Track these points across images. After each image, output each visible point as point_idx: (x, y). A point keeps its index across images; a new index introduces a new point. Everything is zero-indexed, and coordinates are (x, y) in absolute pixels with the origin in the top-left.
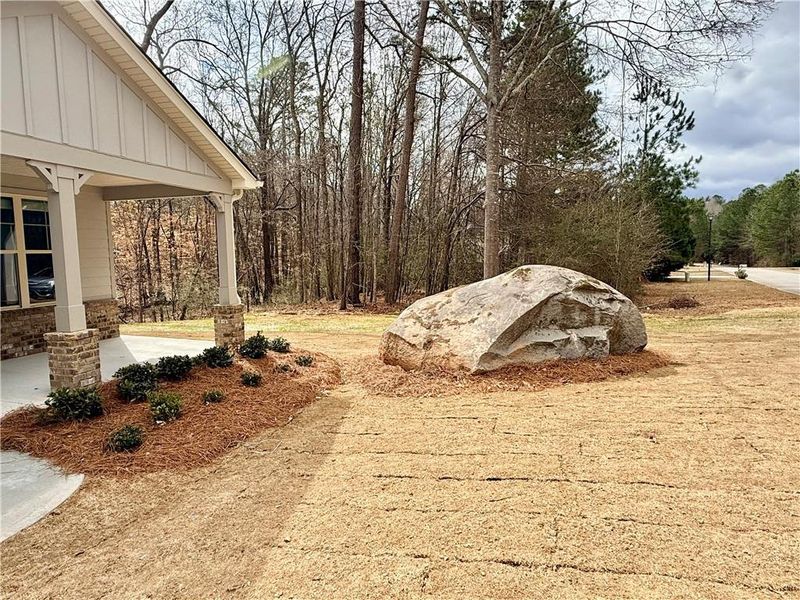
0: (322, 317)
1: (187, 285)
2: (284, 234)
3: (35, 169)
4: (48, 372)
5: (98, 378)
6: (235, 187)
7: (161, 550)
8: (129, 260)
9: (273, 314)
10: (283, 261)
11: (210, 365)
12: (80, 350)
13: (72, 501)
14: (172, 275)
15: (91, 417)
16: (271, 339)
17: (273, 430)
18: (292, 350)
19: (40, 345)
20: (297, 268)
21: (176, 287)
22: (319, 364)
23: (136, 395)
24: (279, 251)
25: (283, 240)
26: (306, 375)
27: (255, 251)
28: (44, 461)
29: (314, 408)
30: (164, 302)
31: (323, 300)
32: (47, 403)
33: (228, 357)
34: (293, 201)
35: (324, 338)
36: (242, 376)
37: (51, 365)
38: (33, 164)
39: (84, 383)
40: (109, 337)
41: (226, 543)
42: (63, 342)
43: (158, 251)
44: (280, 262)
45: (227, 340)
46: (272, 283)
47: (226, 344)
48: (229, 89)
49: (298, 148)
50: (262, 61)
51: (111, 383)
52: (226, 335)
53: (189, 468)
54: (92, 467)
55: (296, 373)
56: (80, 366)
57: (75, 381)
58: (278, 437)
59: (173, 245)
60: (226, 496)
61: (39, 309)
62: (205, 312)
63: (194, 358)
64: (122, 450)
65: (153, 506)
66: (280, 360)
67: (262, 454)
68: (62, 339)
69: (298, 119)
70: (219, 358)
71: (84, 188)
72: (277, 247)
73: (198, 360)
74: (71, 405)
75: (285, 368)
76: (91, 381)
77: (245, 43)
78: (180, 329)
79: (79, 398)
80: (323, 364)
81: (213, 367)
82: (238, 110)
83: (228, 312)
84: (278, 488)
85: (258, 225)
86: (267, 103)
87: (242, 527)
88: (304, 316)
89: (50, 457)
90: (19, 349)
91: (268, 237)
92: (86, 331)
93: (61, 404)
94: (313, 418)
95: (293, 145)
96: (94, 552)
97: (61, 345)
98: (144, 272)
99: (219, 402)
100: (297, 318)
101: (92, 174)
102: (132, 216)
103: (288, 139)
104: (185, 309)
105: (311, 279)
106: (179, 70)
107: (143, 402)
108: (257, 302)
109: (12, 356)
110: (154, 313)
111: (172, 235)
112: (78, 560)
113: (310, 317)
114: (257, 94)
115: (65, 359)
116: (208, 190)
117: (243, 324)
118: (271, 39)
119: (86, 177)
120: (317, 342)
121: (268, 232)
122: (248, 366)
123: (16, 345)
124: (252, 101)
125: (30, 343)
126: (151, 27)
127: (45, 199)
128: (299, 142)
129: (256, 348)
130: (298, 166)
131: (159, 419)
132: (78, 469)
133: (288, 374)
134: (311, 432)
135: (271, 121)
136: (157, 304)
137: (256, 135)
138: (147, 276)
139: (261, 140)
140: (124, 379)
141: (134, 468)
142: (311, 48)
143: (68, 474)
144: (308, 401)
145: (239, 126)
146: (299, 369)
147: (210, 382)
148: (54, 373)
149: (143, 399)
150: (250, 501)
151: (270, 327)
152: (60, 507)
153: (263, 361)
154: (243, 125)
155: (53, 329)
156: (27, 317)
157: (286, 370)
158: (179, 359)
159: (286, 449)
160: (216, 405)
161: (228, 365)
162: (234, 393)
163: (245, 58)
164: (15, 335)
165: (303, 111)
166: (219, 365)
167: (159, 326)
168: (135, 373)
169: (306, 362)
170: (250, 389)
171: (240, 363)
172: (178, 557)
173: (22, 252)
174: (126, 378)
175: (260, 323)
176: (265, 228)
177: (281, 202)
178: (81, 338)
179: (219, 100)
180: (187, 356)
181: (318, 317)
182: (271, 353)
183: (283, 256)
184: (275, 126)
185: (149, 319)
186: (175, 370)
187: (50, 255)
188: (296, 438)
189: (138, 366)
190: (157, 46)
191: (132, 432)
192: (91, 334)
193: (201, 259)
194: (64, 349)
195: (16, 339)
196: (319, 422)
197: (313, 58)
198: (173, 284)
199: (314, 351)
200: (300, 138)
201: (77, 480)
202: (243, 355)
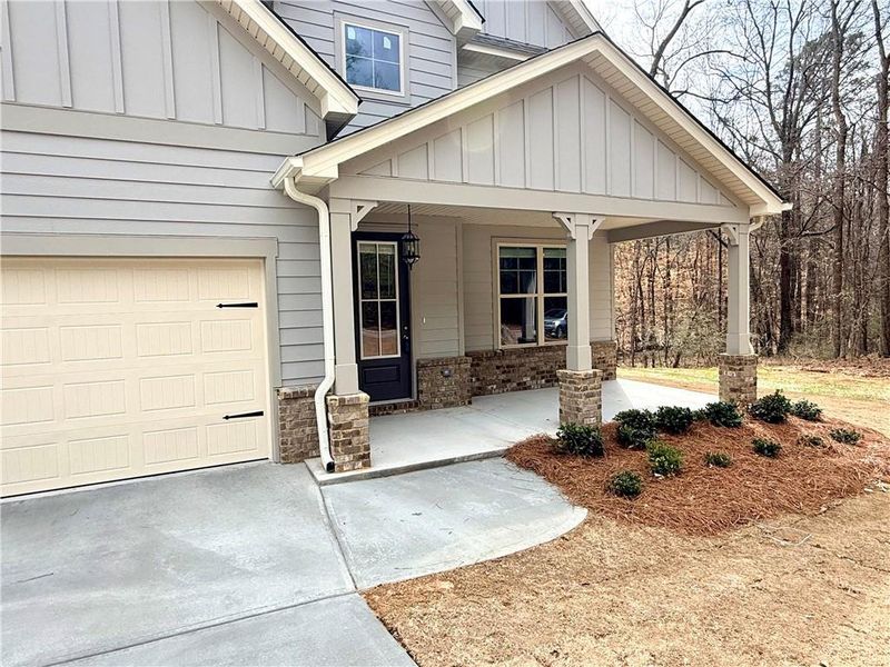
0: (871, 380)
1: (683, 329)
2: (812, 267)
3: (558, 219)
4: (558, 407)
5: (599, 418)
6: (753, 213)
7: (663, 613)
8: (623, 302)
9: (794, 369)
10: (808, 302)
11: (713, 422)
12: (586, 389)
13: (578, 532)
14: (667, 317)
15: (594, 455)
16: (794, 401)
17: (797, 518)
18: (825, 420)
19: (551, 379)
20: (829, 312)
21: (669, 331)
22: (870, 445)
23: (633, 443)
24: (803, 290)
25: (809, 274)
26: (847, 456)
27: (769, 290)
28: (555, 488)
29: (860, 503)
30: (657, 347)
31: (874, 356)
32: (558, 434)
33: (736, 417)
34: (830, 222)
35: (876, 409)
36: (755, 442)
37: (561, 400)
38: (557, 215)
39: (587, 421)
40: (607, 379)
41: (738, 635)
42: (572, 380)
43: (653, 292)
44: (804, 303)
45: (734, 395)
46: (792, 329)
47: (732, 400)
48: (745, 97)
49: (842, 153)
50: (791, 52)
51: (610, 425)
52: (733, 390)
53: (690, 534)
54: (594, 505)
55: (831, 451)
56: (585, 404)
57: (580, 419)
58: (805, 527)
59: (668, 285)
60: (736, 580)
61: (551, 347)
62: (701, 360)
63: (696, 412)
64: (621, 496)
65: (652, 562)
66: (807, 430)
67: (783, 543)
68: (571, 377)
69: (844, 112)
70: (725, 417)
71: (597, 232)
72: (799, 284)
73: (700, 415)
74: (578, 441)
75: (815, 442)
76: (593, 420)
77: (767, 36)
78: (674, 377)
79: (585, 435)
80: (876, 445)
81: (718, 426)
82: (756, 120)
83: (736, 363)
84: (807, 593)
85: (774, 258)
86: (796, 103)
87: (759, 624)
88: (841, 376)
89: (559, 485)
90: (535, 382)
91: (789, 271)
92: (591, 371)
93: (569, 438)
94: (860, 517)
95: (834, 148)
96: (599, 588)
97: (570, 382)
98: (638, 314)
99: (725, 466)
100: (829, 378)
101: (604, 218)
102: (629, 256)
103: (824, 143)
104: (678, 356)
105: (855, 326)
106: (686, 92)
107: (640, 450)
108: (770, 354)
109: (529, 388)
110: (646, 358)
111: (668, 274)
112: (585, 589)
113: (851, 378)
114: (782, 95)
115: (572, 396)
116: (719, 221)
117: (756, 379)
118: (806, 19)
119: (600, 221)
120: (864, 413)
121: (789, 266)
122: (761, 430)
123: (533, 378)
124: (774, 105)
125: (543, 378)
126: (658, 56)
127: (564, 246)
128: (844, 143)
129: (774, 411)
130: (841, 177)
131: (658, 472)
132: (583, 503)
133: (819, 450)
134: (856, 534)
135: (800, 123)
136: (649, 348)
137: (778, 146)
138: (640, 318)
139: (785, 151)
140: (623, 424)
141: (632, 516)
142: (871, 11)
143: (574, 505)
144: (851, 491)
145: (755, 139)
146: (835, 445)
147: (714, 442)
148: (563, 408)
149: (642, 447)
150: (767, 597)
151: (788, 386)
152: (568, 533)
153: (783, 428)
154: (760, 137)
155: (565, 367)
156: (542, 354)
157: (816, 444)
158: (679, 410)
159: (818, 546)
160: (722, 470)
161: (735, 426)
162: (743, 461)
163: (768, 55)
164: (533, 369)
165: (852, 100)
166: (725, 424)
167: (651, 372)
168: (633, 418)
169: (849, 438)
170: (763, 459)
171: (751, 425)
172: (682, 627)
173: (542, 295)
174: (626, 422)
175: (777, 379)
176: (785, 260)
177: (809, 225)
178: (587, 378)
179: (731, 113)
180: (688, 409)
181: (864, 380)
182: (793, 420)
183: (809, 296)
184: (806, 129)
185: (640, 364)
186: (675, 422)
187: (565, 298)
188: (834, 536)
189: (638, 413)
190: (664, 73)
191: (631, 479)
192: (595, 374)
193: (700, 300)
194: (572, 386)
195: (534, 373)
196: (870, 524)
197: (872, 25)
198: (666, 327)
199: (859, 424)
200: (845, 138)
201: (581, 514)
202: (755, 417)
